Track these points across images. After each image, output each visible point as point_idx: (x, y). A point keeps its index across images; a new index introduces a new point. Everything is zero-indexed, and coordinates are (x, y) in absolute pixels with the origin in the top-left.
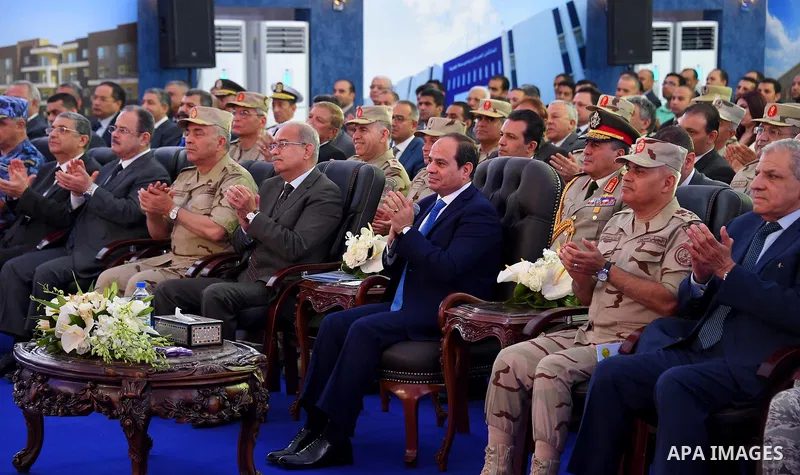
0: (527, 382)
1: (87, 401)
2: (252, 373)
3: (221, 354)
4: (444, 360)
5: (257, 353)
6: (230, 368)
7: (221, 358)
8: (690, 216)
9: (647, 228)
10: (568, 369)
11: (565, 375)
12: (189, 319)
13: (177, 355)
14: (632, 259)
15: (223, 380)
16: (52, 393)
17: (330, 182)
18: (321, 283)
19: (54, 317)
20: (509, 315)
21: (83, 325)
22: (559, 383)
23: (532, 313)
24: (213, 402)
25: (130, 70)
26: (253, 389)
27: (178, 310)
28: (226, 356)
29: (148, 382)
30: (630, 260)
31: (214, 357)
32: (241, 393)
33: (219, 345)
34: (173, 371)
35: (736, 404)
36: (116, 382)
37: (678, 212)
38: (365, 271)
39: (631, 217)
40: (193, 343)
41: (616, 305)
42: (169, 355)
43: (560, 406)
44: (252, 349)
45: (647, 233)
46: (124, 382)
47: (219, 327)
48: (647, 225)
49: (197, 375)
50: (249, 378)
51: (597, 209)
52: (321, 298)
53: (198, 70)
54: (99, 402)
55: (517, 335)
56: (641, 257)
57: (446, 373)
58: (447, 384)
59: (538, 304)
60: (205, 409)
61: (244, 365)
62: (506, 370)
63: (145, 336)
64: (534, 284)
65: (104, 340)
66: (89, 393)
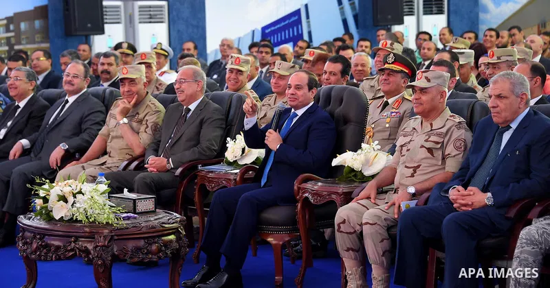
0: (358, 228)
1: (72, 250)
2: (177, 228)
3: (156, 217)
4: (299, 217)
5: (178, 216)
6: (164, 225)
7: (156, 219)
8: (458, 119)
9: (432, 127)
10: (383, 218)
11: (382, 221)
12: (133, 196)
13: (129, 218)
14: (422, 146)
15: (160, 233)
16: (47, 246)
17: (217, 105)
18: (212, 172)
19: (47, 197)
20: (342, 186)
21: (66, 201)
22: (378, 227)
23: (356, 184)
24: (154, 247)
25: (43, 38)
26: (179, 239)
27: (126, 190)
28: (159, 218)
29: (112, 236)
30: (421, 147)
31: (152, 219)
32: (171, 241)
33: (153, 212)
34: (128, 228)
35: (493, 235)
36: (91, 236)
37: (451, 116)
38: (241, 163)
39: (419, 120)
40: (137, 211)
41: (412, 176)
42: (124, 218)
43: (382, 241)
44: (175, 214)
45: (432, 130)
46: (96, 236)
47: (153, 200)
48: (431, 125)
49: (144, 230)
50: (175, 231)
51: (388, 120)
52: (213, 181)
53: (92, 37)
54: (80, 250)
55: (348, 198)
56: (428, 145)
57: (301, 226)
58: (302, 233)
59: (359, 179)
60: (149, 252)
61: (172, 224)
62: (344, 222)
63: (107, 207)
64: (357, 166)
65: (81, 210)
66: (73, 244)
